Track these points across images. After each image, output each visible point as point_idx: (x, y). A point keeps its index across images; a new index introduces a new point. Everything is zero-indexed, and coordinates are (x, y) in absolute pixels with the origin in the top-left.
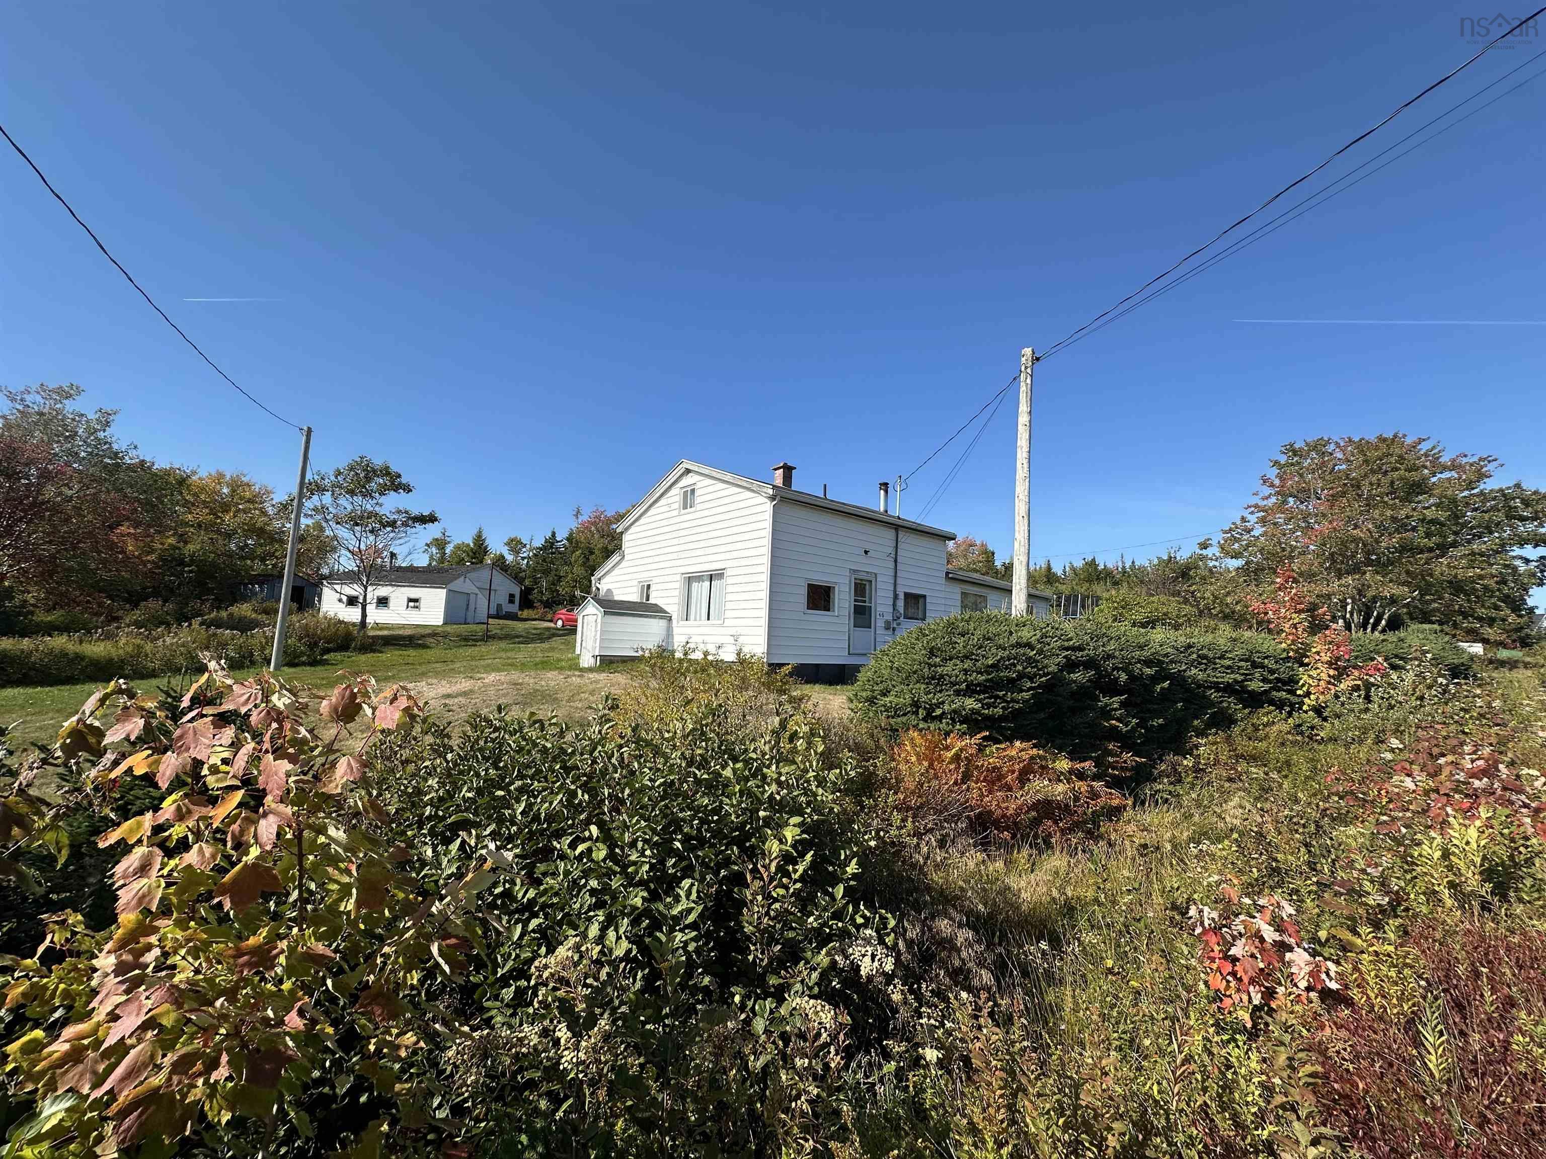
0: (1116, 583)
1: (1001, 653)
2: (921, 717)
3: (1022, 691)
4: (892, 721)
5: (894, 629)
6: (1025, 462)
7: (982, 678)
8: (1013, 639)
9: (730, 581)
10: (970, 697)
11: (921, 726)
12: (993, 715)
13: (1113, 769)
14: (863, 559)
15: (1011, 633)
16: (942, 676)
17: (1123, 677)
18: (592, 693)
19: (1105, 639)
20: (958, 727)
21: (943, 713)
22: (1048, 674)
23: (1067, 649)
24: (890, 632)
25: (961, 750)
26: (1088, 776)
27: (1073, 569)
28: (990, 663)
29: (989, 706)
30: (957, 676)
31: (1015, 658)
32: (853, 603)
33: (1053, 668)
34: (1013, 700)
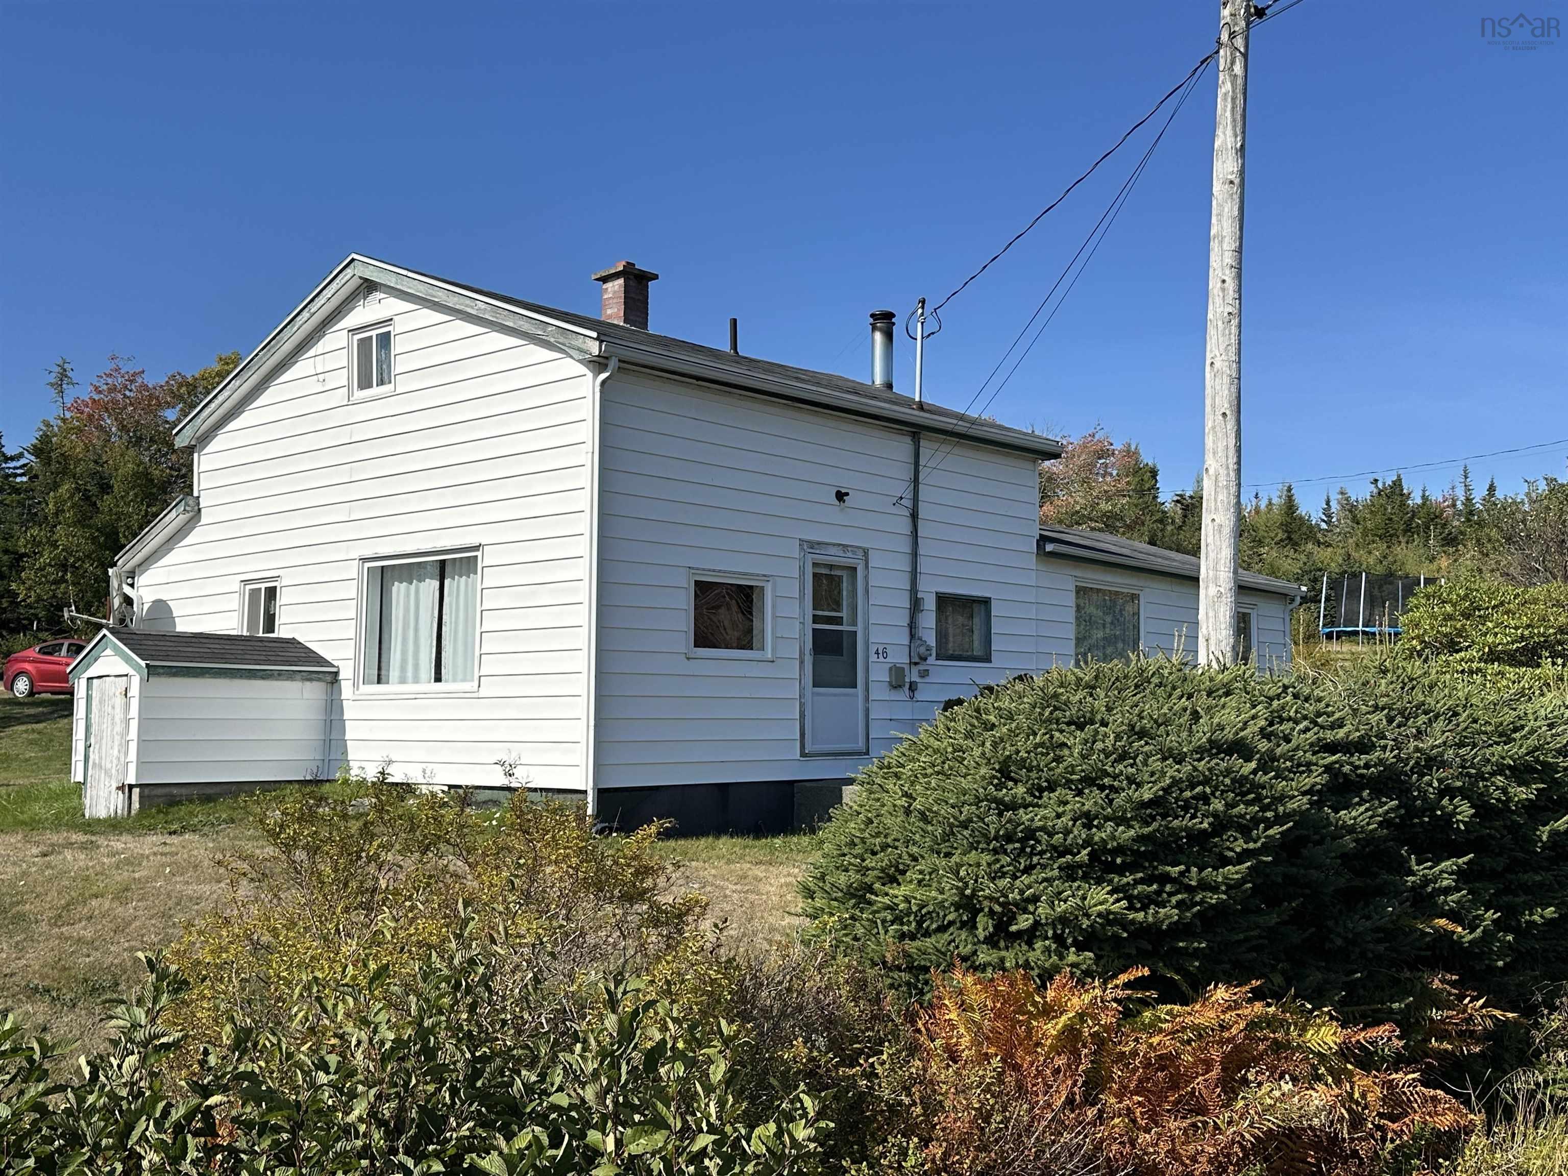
0: (1451, 541)
1: (1172, 771)
2: (981, 934)
3: (1225, 862)
4: (911, 946)
5: (913, 687)
6: (1229, 276)
7: (1126, 834)
8: (1202, 734)
9: (491, 578)
10: (1099, 882)
11: (982, 958)
12: (1158, 923)
13: (1440, 1039)
14: (834, 513)
15: (1196, 716)
16: (1030, 833)
17: (1465, 811)
18: (122, 894)
19: (1423, 718)
20: (1072, 958)
21: (1037, 924)
22: (1287, 816)
23: (1331, 748)
24: (904, 694)
25: (1081, 1016)
26: (1383, 1059)
27: (1350, 508)
28: (1147, 796)
29: (1146, 902)
30: (1067, 832)
31: (1206, 782)
32: (810, 626)
33: (1300, 803)
34: (1204, 886)
